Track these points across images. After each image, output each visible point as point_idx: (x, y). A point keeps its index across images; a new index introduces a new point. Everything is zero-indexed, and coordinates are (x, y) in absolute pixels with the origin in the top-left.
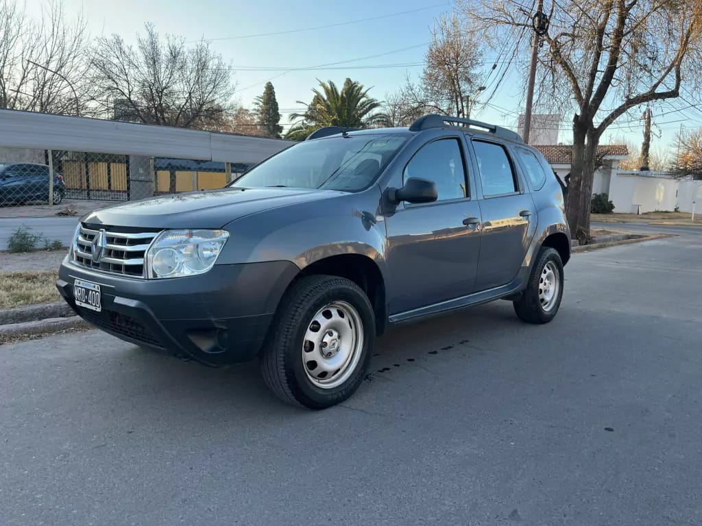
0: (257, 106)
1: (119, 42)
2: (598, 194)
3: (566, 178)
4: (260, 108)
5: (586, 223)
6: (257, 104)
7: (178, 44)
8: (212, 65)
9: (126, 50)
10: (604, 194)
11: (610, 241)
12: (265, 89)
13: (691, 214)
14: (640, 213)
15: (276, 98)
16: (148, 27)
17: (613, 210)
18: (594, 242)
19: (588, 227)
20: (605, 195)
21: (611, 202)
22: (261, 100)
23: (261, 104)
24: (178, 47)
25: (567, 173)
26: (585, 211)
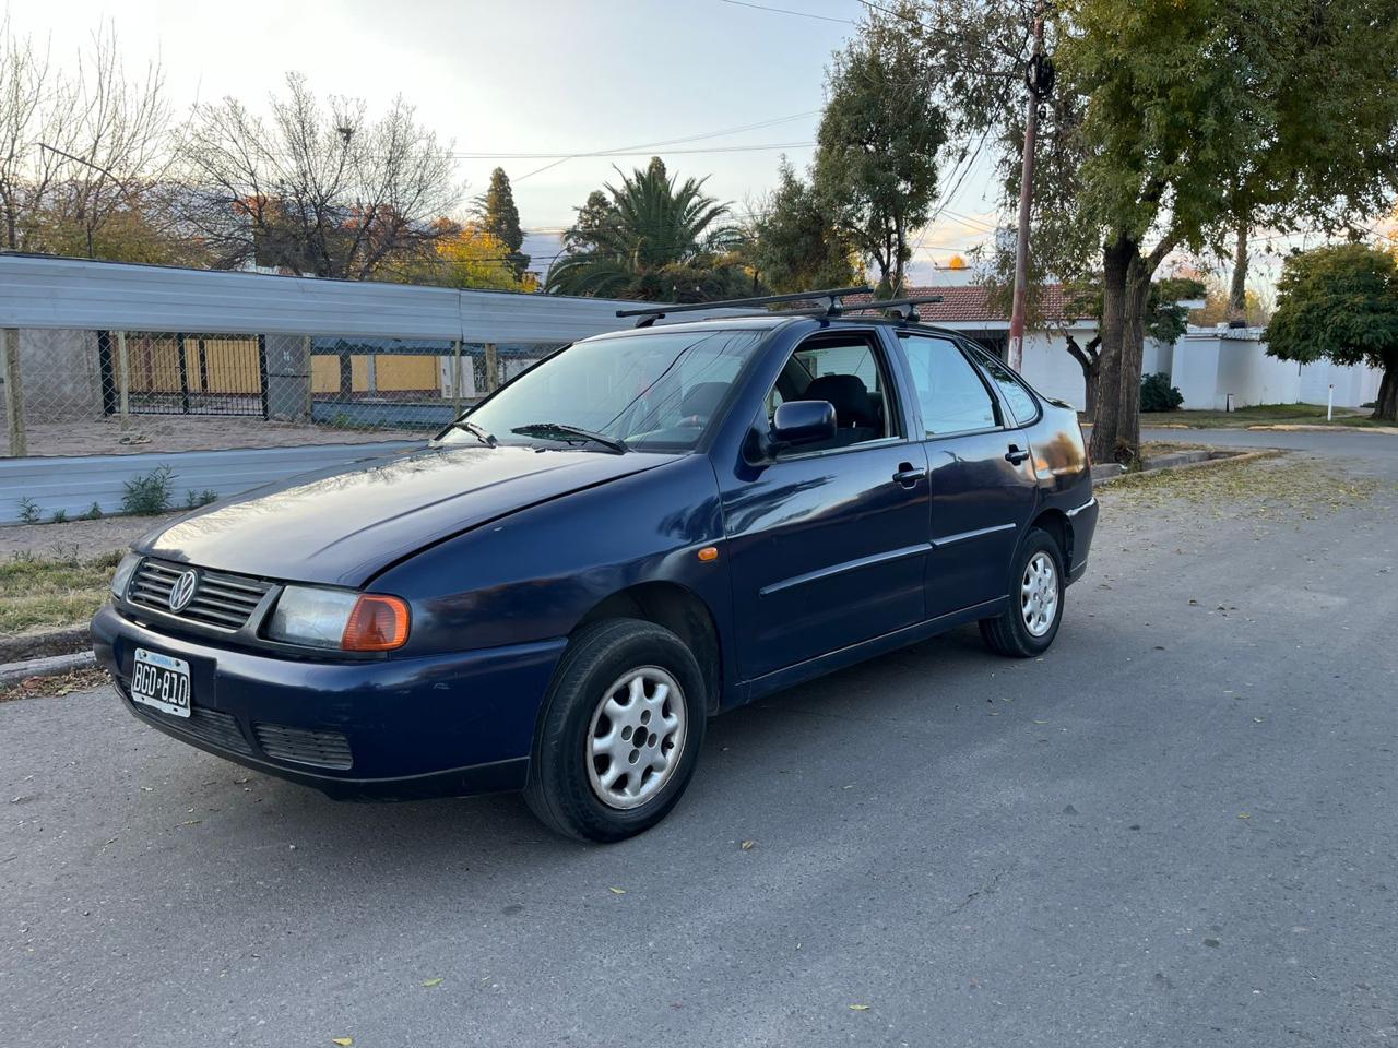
0: (476, 215)
1: (236, 111)
2: (1152, 375)
3: (1091, 347)
4: (482, 221)
5: (1132, 433)
6: (476, 212)
7: (351, 112)
8: (416, 150)
9: (251, 127)
10: (1161, 375)
11: (1177, 463)
12: (491, 183)
13: (1327, 407)
14: (1231, 408)
15: (514, 199)
16: (293, 80)
17: (1180, 405)
18: (1149, 466)
19: (1137, 438)
20: (1165, 377)
21: (1175, 389)
22: (484, 203)
23: (484, 212)
24: (353, 119)
25: (1092, 338)
26: (1130, 410)
